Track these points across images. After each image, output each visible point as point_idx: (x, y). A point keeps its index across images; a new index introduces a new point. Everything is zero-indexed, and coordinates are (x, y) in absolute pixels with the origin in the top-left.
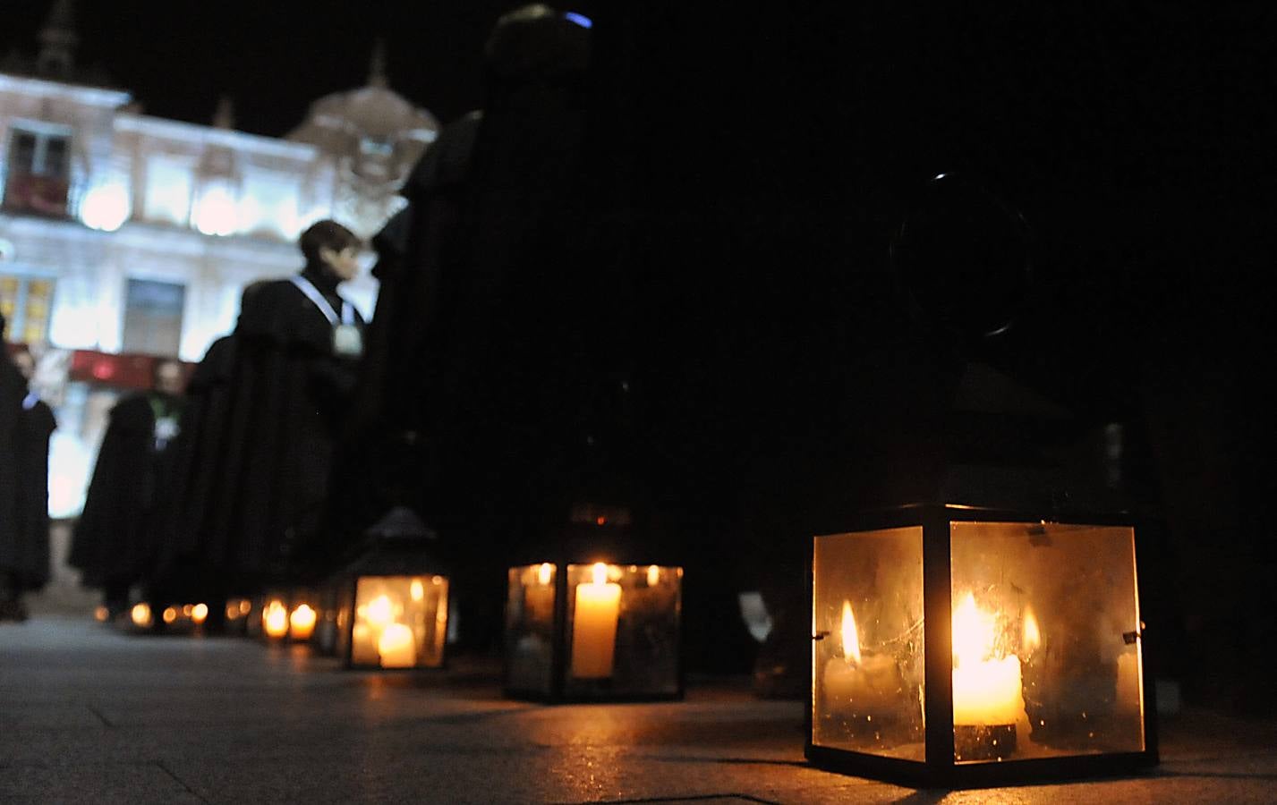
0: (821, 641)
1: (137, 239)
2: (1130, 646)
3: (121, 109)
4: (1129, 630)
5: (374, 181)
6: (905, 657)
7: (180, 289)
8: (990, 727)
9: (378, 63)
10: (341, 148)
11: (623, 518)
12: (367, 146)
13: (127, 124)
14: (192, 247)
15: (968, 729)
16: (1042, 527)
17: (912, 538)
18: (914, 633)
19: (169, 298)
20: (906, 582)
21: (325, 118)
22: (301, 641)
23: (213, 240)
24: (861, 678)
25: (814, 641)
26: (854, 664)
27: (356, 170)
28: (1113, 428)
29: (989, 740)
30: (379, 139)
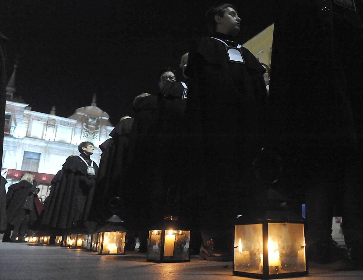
0: (237, 248)
1: (28, 141)
2: (302, 249)
3: (25, 108)
4: (302, 246)
5: (91, 129)
6: (258, 252)
7: (39, 155)
8: (276, 266)
9: (94, 100)
10: (84, 120)
11: (176, 219)
12: (90, 120)
13: (27, 112)
14: (43, 144)
15: (272, 267)
16: (286, 224)
17: (260, 226)
18: (260, 246)
19: (36, 157)
20: (258, 236)
21: (80, 113)
22: (79, 247)
23: (48, 142)
24: (243, 256)
25: (235, 248)
26: (241, 253)
27: (87, 126)
28: (304, 205)
29: (275, 269)
30: (94, 119)
